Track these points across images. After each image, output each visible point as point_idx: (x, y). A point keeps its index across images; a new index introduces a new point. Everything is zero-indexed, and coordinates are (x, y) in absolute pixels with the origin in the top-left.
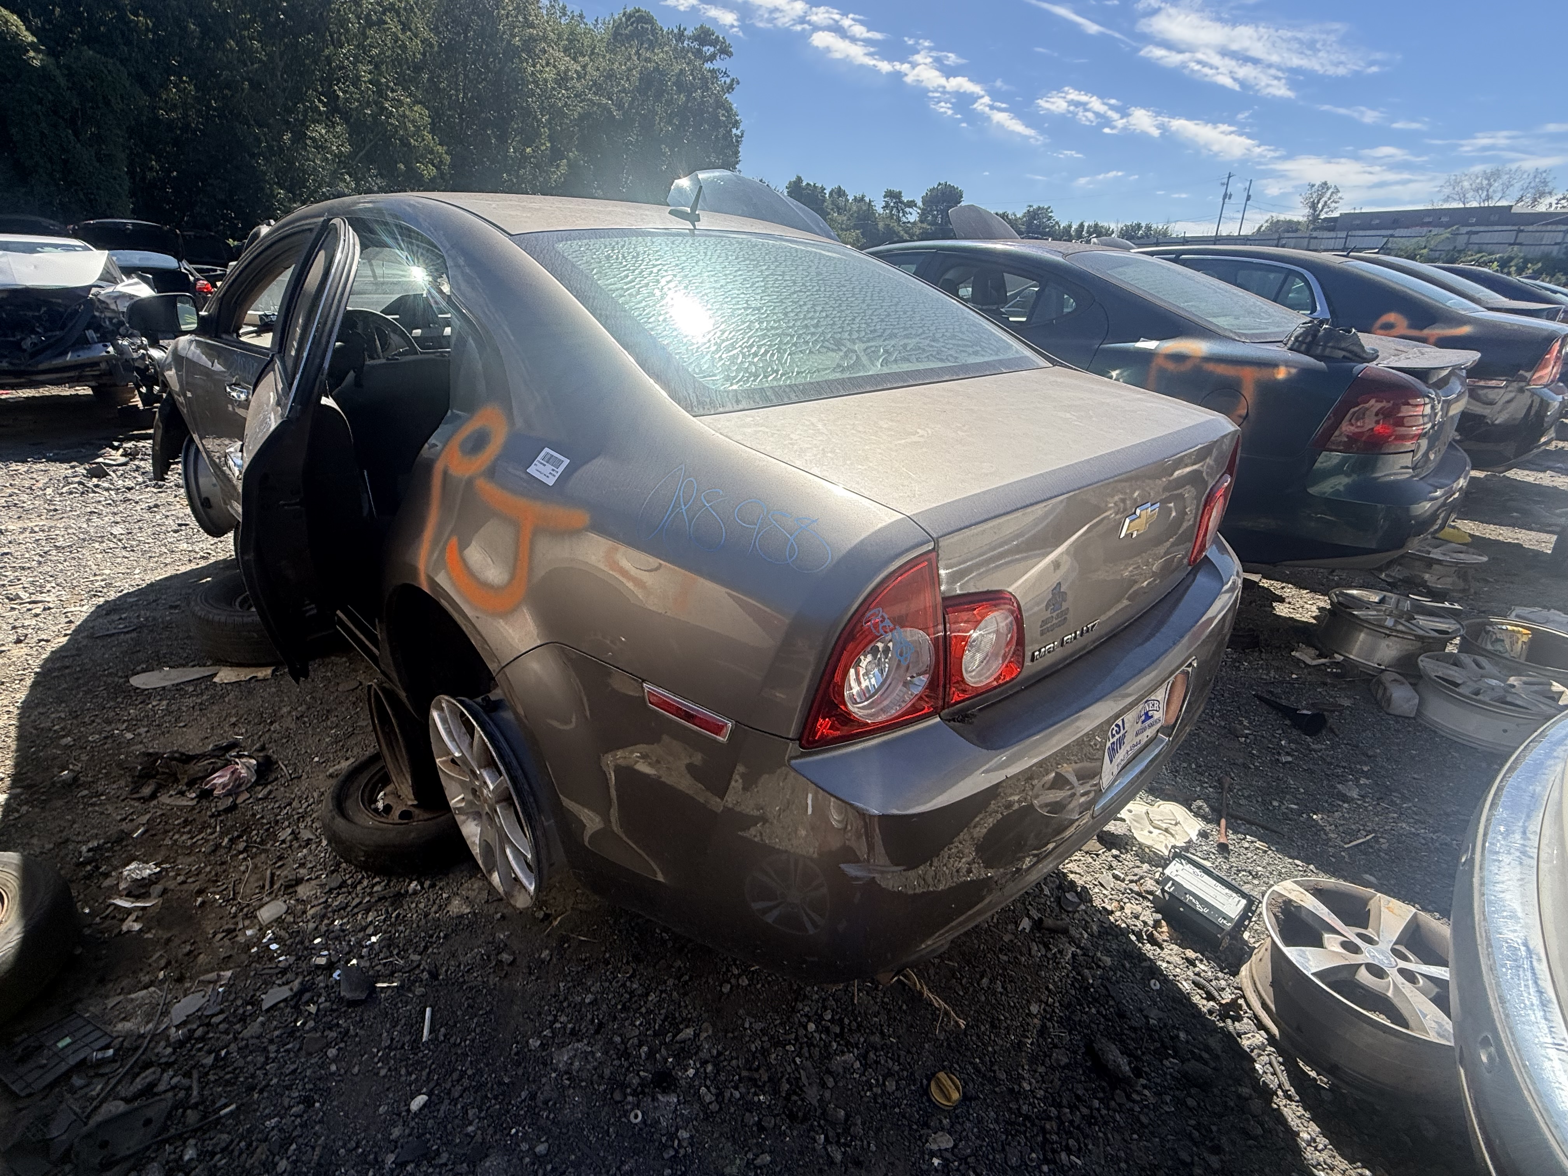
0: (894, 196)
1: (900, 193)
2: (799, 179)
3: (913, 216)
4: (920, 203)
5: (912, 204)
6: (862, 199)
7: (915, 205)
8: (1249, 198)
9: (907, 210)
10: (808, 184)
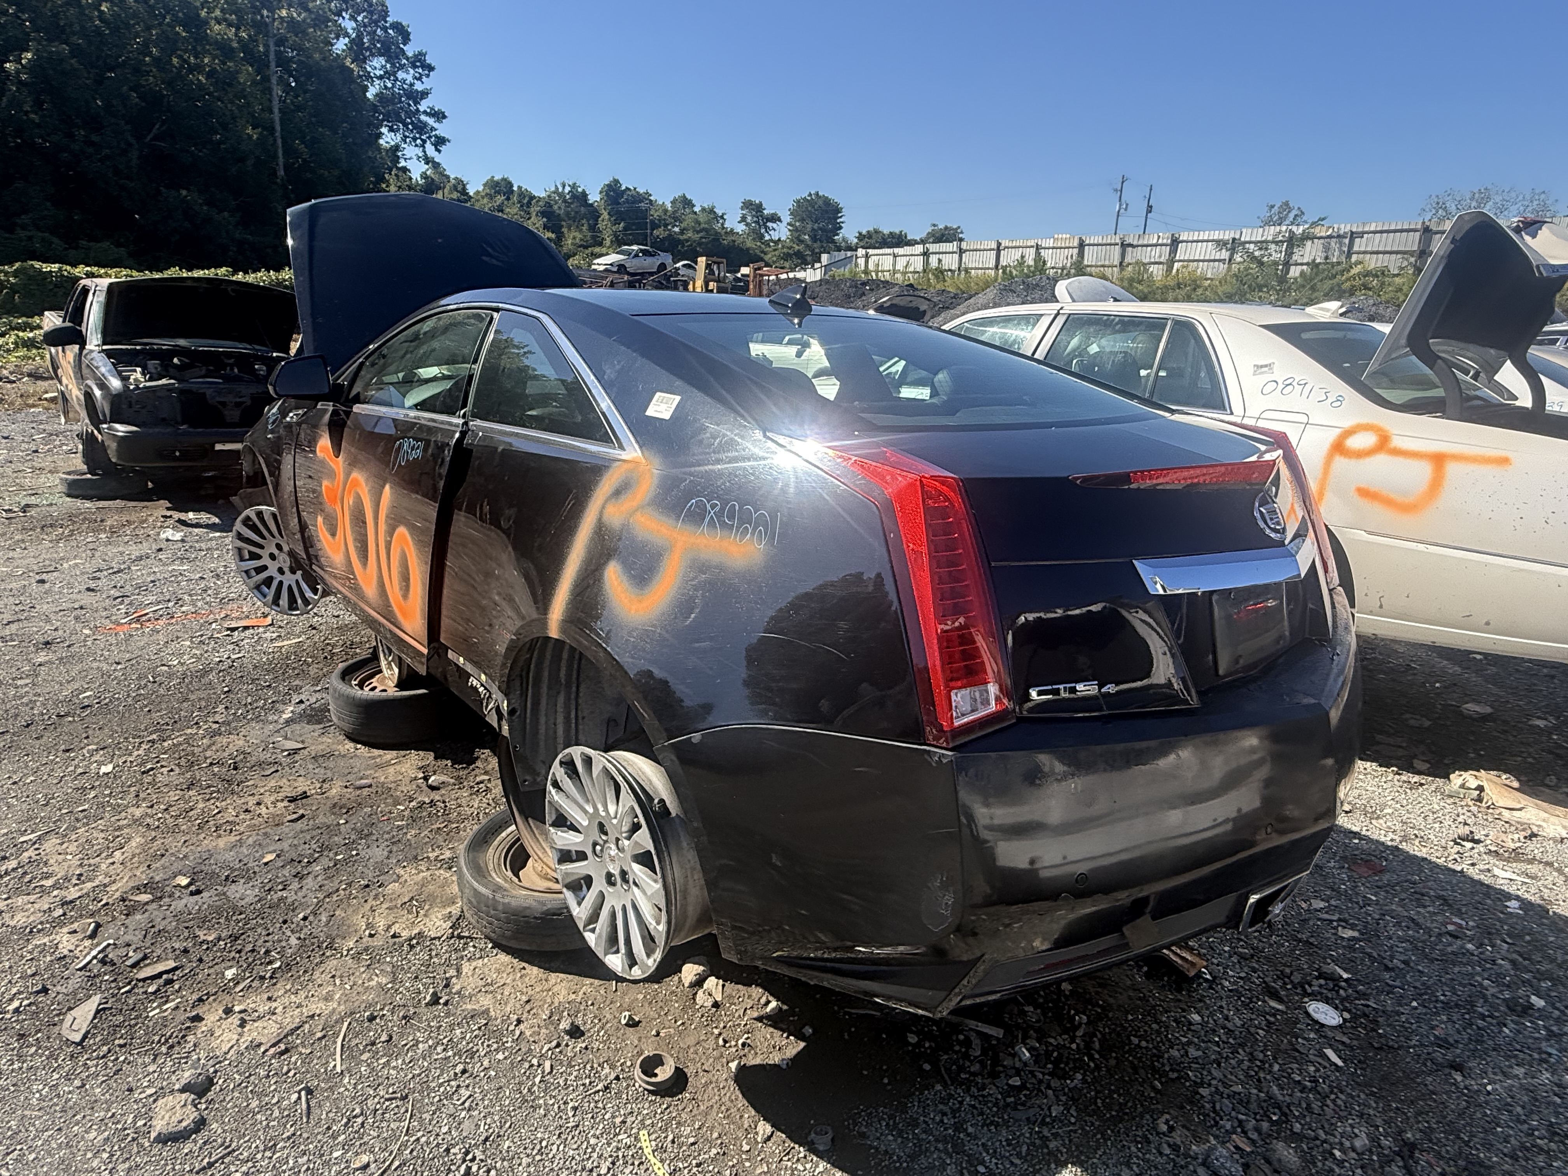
0: (754, 208)
1: (761, 204)
2: (616, 182)
3: (781, 232)
4: (786, 218)
5: (775, 218)
6: (712, 211)
7: (780, 221)
9: (770, 224)
10: (628, 189)
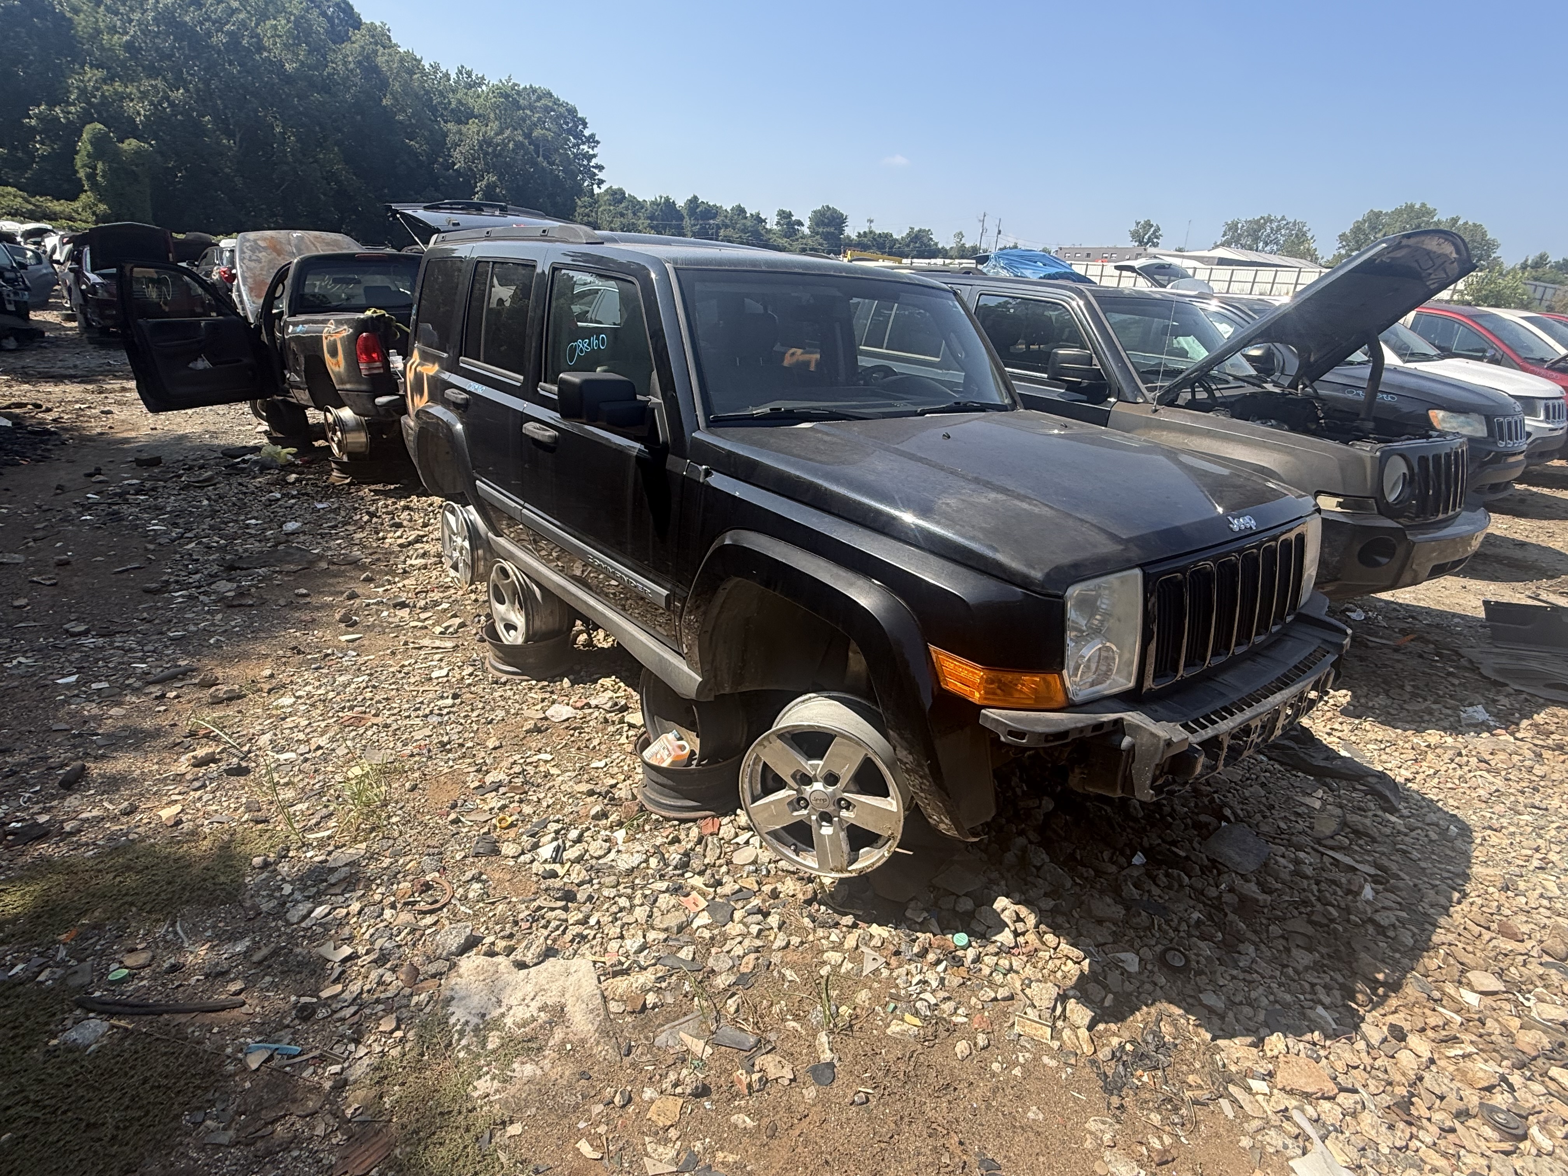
8: (999, 232)
